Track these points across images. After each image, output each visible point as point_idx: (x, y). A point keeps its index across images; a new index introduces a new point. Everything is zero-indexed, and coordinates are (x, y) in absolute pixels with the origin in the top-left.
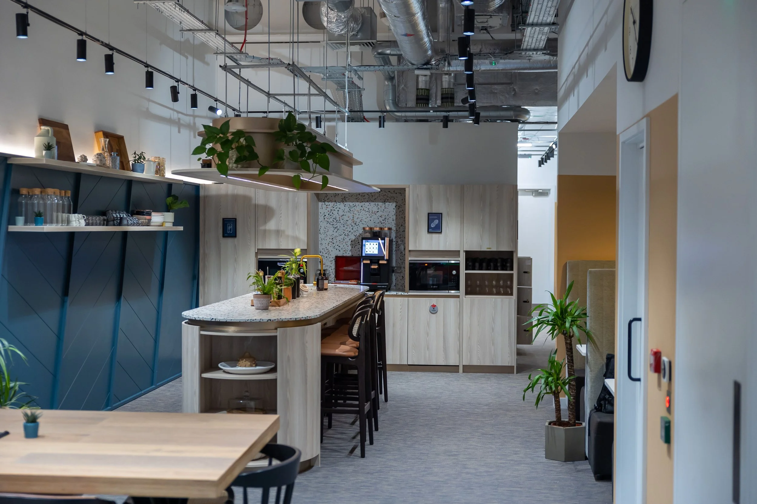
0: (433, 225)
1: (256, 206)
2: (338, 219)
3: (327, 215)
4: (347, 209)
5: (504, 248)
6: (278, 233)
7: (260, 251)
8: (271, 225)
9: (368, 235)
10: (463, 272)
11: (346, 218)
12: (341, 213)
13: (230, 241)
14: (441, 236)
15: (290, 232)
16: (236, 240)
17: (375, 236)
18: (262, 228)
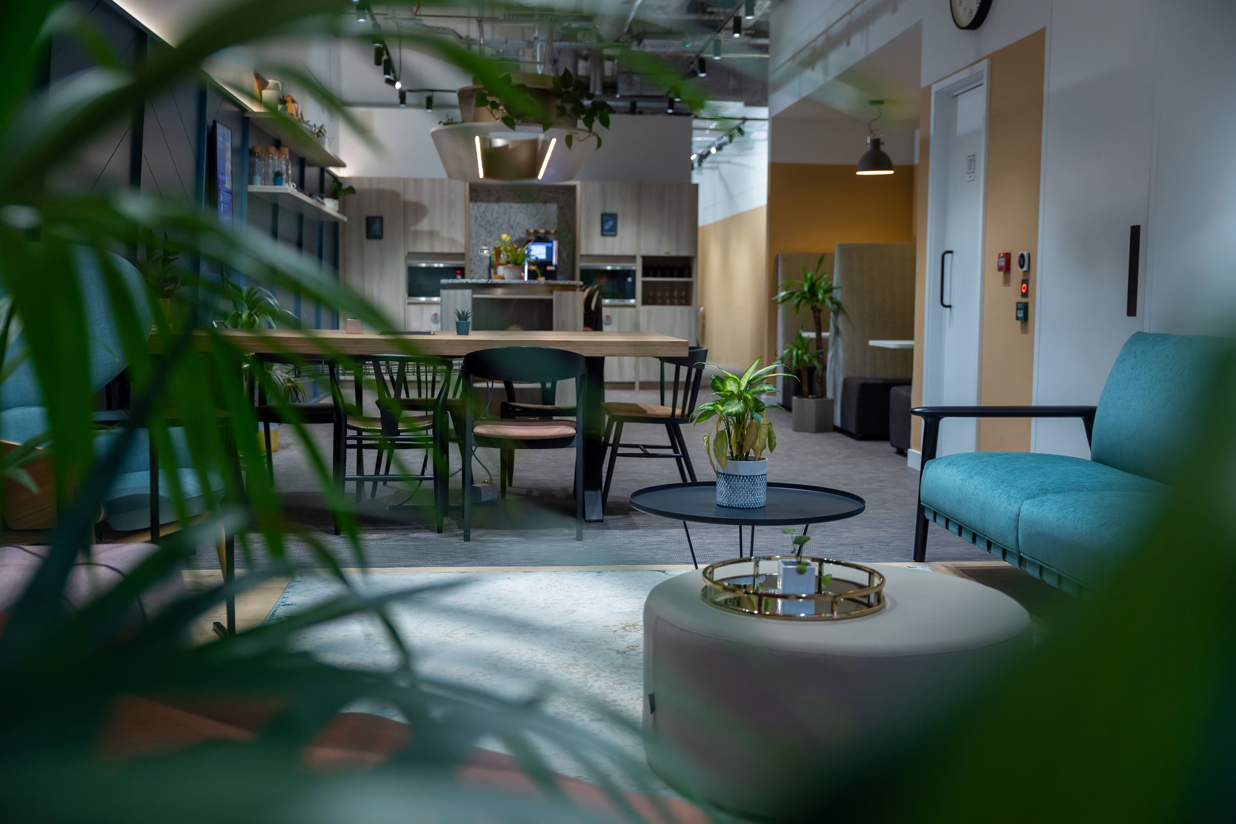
0: (607, 227)
1: (406, 204)
2: (491, 221)
3: (479, 217)
4: (502, 211)
5: (684, 252)
6: (432, 234)
7: (412, 255)
8: (424, 225)
9: (532, 237)
10: (639, 279)
11: (500, 221)
12: (495, 215)
13: (375, 243)
14: (616, 240)
15: (445, 234)
16: (382, 242)
17: (540, 239)
18: (413, 228)
